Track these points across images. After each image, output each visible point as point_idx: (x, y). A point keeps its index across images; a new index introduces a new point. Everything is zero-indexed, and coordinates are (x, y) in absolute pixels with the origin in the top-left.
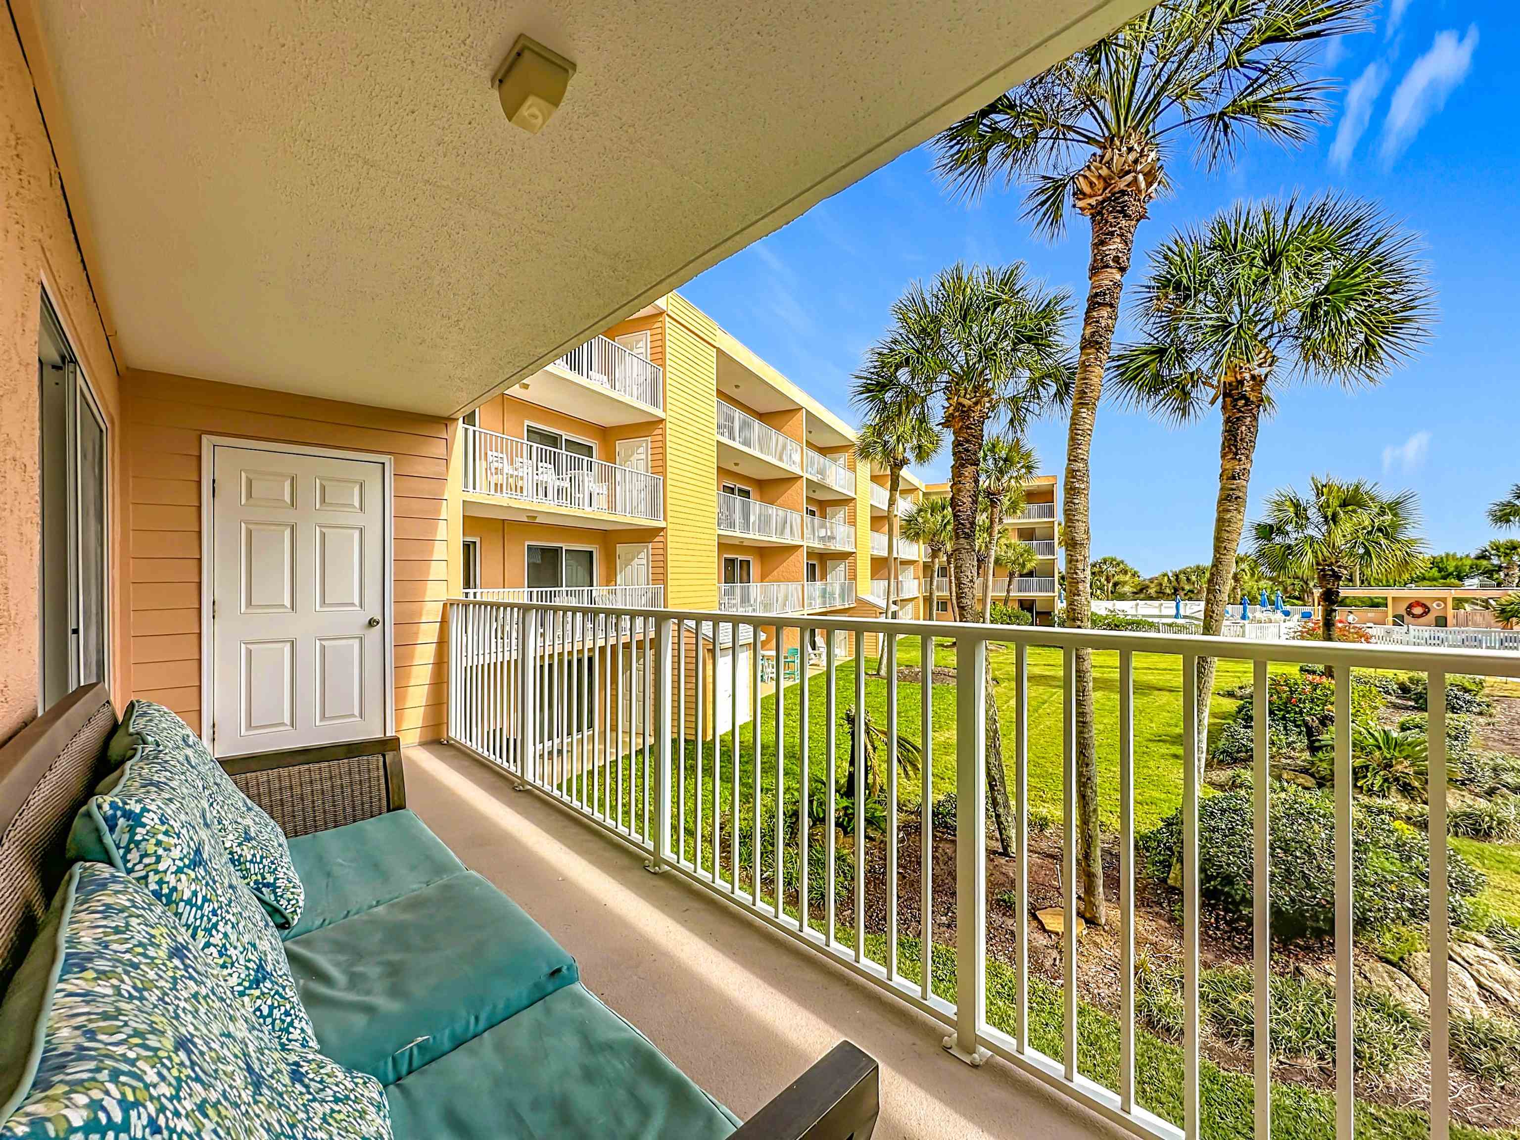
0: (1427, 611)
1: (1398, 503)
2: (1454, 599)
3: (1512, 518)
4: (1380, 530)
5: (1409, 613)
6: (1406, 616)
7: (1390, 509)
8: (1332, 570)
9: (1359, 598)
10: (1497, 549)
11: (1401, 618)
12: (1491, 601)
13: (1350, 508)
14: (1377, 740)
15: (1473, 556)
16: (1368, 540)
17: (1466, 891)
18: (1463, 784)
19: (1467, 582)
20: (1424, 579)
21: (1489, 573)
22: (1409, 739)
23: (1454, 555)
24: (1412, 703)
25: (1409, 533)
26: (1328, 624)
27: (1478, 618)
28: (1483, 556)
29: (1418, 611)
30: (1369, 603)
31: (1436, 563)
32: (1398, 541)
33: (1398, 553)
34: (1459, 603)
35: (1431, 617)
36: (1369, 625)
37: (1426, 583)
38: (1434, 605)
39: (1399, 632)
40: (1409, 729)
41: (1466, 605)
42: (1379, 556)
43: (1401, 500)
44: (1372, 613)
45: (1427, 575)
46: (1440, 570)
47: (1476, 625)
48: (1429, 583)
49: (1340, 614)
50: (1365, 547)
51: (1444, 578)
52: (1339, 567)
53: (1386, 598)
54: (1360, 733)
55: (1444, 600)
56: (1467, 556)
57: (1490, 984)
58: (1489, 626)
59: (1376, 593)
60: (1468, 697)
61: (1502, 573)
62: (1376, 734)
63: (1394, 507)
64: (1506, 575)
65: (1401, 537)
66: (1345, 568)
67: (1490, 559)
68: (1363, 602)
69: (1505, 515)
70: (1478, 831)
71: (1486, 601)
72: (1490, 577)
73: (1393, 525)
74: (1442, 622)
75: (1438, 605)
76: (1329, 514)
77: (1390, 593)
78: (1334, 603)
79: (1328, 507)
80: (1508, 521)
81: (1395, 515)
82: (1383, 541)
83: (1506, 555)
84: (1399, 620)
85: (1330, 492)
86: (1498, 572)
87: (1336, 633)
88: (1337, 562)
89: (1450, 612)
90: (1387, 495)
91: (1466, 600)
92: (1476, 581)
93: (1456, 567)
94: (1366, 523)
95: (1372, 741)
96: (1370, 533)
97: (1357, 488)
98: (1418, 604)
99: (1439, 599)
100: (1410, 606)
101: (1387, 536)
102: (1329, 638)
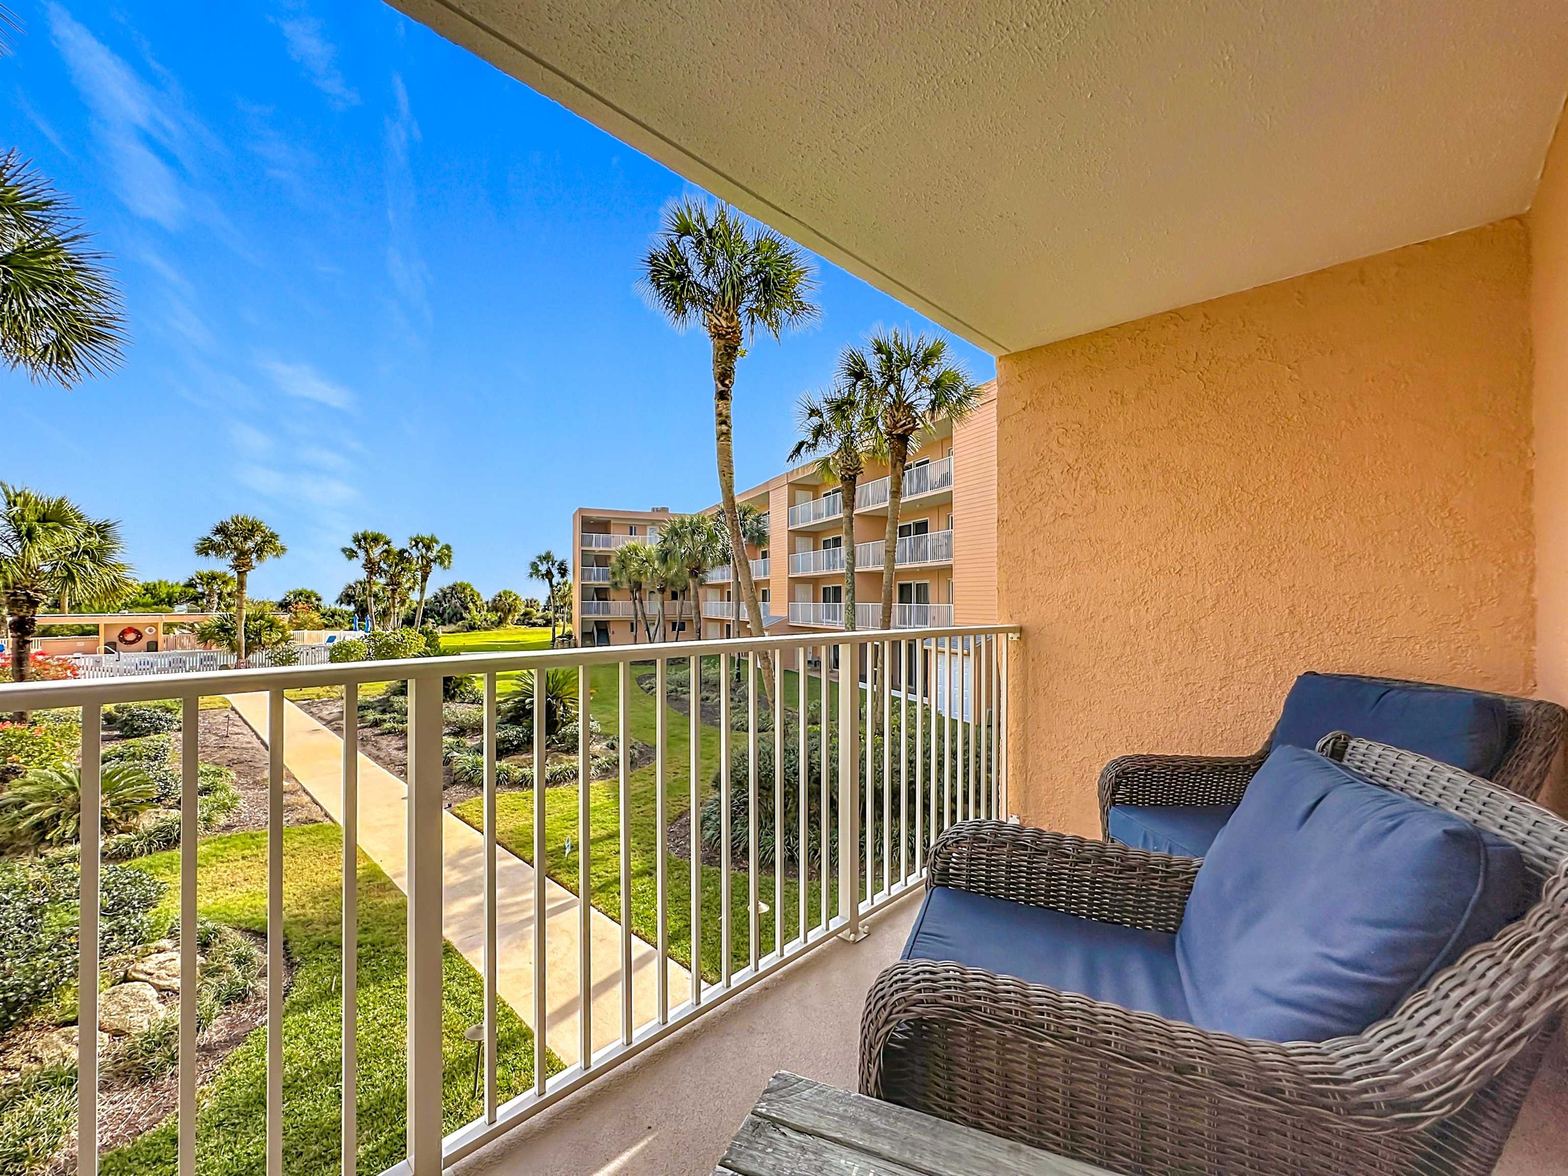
0: (139, 636)
1: (106, 526)
2: (165, 624)
3: (210, 552)
4: (85, 552)
5: (122, 640)
6: (118, 643)
7: (98, 531)
8: (27, 594)
9: (68, 627)
10: (201, 579)
11: (113, 645)
12: (196, 625)
13: (50, 525)
14: (71, 782)
15: (182, 584)
16: (71, 562)
17: (147, 906)
18: (159, 800)
19: (177, 608)
20: (138, 605)
21: (195, 599)
22: (108, 771)
23: (166, 583)
24: (117, 733)
25: (117, 557)
26: (20, 659)
27: (185, 641)
28: (191, 585)
29: (131, 637)
30: (80, 631)
31: (149, 590)
32: (106, 565)
33: (106, 578)
34: (169, 626)
35: (143, 643)
36: (76, 655)
37: (140, 609)
38: (147, 630)
39: (108, 661)
40: (111, 759)
41: (175, 629)
42: (83, 580)
43: (109, 523)
44: (81, 642)
45: (141, 601)
46: (153, 597)
47: (183, 647)
48: (143, 609)
49: (36, 646)
50: (69, 570)
51: (155, 604)
52: (36, 591)
53: (98, 626)
54: (51, 779)
55: (155, 625)
56: (177, 584)
57: (167, 983)
58: (193, 647)
59: (86, 620)
60: (169, 716)
61: (205, 601)
62: (71, 775)
63: (102, 530)
64: (208, 602)
65: (108, 561)
66: (44, 593)
67: (195, 587)
68: (73, 631)
69: (205, 548)
70: (168, 841)
71: (192, 625)
72: (197, 604)
73: (100, 548)
74: (153, 647)
75: (150, 631)
76: (24, 529)
77: (102, 620)
78: (29, 633)
79: (23, 520)
80: (207, 554)
81: (103, 538)
82: (89, 564)
83: (208, 584)
84: (111, 647)
85: (26, 503)
86: (202, 598)
87: (31, 668)
88: (33, 585)
89: (161, 637)
90: (95, 517)
91: (175, 625)
92: (184, 606)
93: (168, 594)
94: (71, 543)
95: (65, 784)
96: (74, 554)
97: (60, 503)
98: (131, 630)
99: (151, 625)
100: (123, 633)
101: (93, 559)
102: (21, 678)
